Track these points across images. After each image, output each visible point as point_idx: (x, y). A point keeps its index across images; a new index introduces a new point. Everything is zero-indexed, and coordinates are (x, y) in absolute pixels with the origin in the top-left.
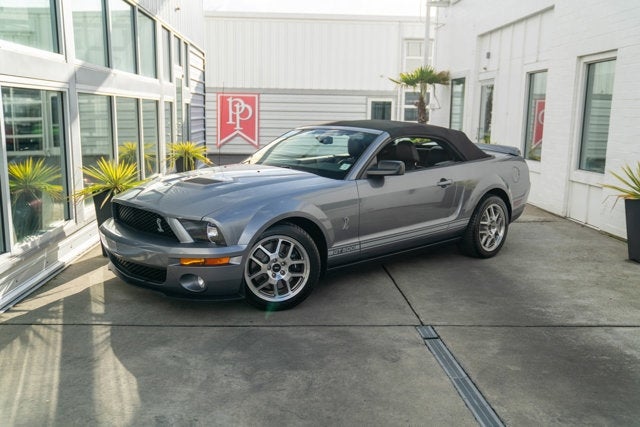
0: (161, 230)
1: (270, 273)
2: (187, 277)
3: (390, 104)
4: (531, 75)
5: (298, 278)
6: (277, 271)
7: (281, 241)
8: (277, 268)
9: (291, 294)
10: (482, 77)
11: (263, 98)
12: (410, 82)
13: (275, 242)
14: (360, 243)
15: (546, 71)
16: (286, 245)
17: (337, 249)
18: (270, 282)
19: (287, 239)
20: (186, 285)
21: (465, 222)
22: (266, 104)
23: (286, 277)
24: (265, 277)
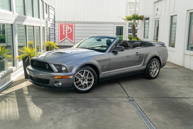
0: (47, 68)
1: (81, 81)
2: (56, 82)
3: (123, 27)
4: (172, 17)
5: (90, 83)
6: (84, 81)
7: (85, 71)
8: (84, 80)
9: (88, 88)
10: (155, 17)
11: (76, 25)
12: (129, 19)
13: (83, 72)
14: (110, 73)
15: (177, 15)
16: (87, 72)
17: (103, 74)
18: (81, 84)
19: (87, 71)
20: (56, 85)
21: (145, 67)
22: (77, 27)
23: (87, 83)
24: (80, 83)
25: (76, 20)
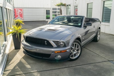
0: (46, 44)
3: (49, 10)
4: (88, 4)
6: (74, 51)
10: (74, 4)
11: (24, 9)
12: (59, 6)
15: (92, 3)
17: (82, 44)
18: (73, 54)
19: (76, 43)
22: (25, 11)
25: (24, 7)
